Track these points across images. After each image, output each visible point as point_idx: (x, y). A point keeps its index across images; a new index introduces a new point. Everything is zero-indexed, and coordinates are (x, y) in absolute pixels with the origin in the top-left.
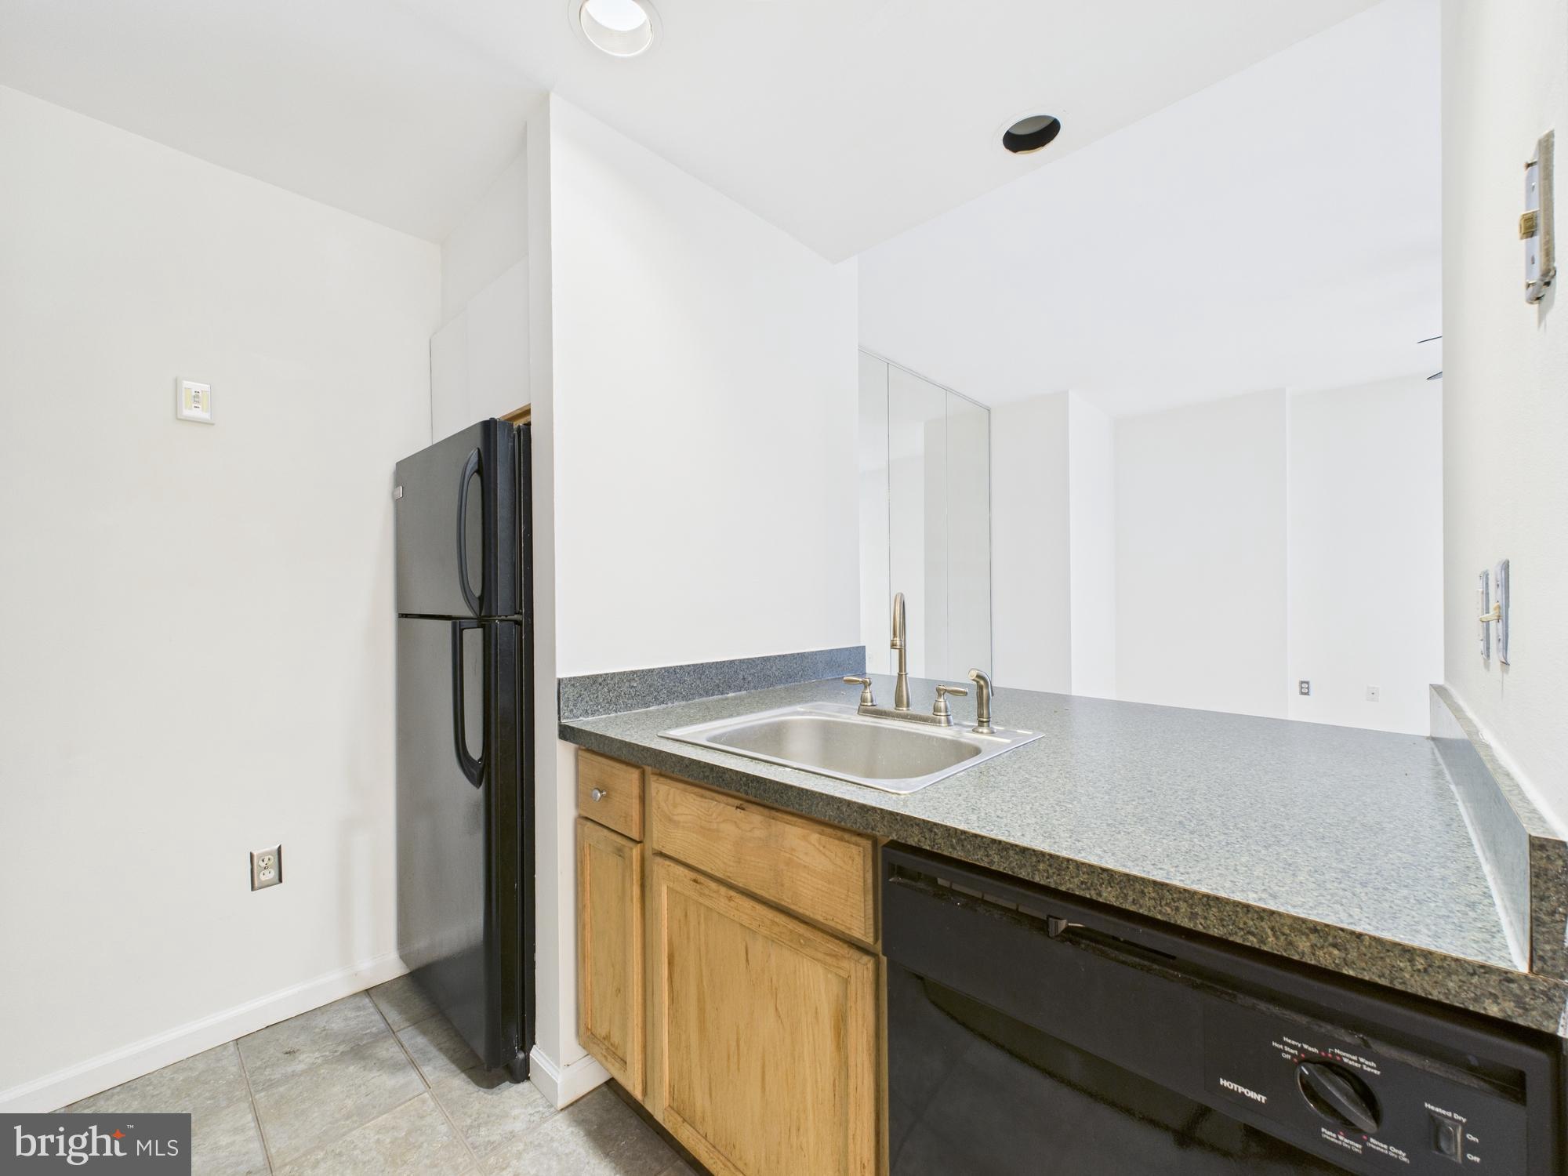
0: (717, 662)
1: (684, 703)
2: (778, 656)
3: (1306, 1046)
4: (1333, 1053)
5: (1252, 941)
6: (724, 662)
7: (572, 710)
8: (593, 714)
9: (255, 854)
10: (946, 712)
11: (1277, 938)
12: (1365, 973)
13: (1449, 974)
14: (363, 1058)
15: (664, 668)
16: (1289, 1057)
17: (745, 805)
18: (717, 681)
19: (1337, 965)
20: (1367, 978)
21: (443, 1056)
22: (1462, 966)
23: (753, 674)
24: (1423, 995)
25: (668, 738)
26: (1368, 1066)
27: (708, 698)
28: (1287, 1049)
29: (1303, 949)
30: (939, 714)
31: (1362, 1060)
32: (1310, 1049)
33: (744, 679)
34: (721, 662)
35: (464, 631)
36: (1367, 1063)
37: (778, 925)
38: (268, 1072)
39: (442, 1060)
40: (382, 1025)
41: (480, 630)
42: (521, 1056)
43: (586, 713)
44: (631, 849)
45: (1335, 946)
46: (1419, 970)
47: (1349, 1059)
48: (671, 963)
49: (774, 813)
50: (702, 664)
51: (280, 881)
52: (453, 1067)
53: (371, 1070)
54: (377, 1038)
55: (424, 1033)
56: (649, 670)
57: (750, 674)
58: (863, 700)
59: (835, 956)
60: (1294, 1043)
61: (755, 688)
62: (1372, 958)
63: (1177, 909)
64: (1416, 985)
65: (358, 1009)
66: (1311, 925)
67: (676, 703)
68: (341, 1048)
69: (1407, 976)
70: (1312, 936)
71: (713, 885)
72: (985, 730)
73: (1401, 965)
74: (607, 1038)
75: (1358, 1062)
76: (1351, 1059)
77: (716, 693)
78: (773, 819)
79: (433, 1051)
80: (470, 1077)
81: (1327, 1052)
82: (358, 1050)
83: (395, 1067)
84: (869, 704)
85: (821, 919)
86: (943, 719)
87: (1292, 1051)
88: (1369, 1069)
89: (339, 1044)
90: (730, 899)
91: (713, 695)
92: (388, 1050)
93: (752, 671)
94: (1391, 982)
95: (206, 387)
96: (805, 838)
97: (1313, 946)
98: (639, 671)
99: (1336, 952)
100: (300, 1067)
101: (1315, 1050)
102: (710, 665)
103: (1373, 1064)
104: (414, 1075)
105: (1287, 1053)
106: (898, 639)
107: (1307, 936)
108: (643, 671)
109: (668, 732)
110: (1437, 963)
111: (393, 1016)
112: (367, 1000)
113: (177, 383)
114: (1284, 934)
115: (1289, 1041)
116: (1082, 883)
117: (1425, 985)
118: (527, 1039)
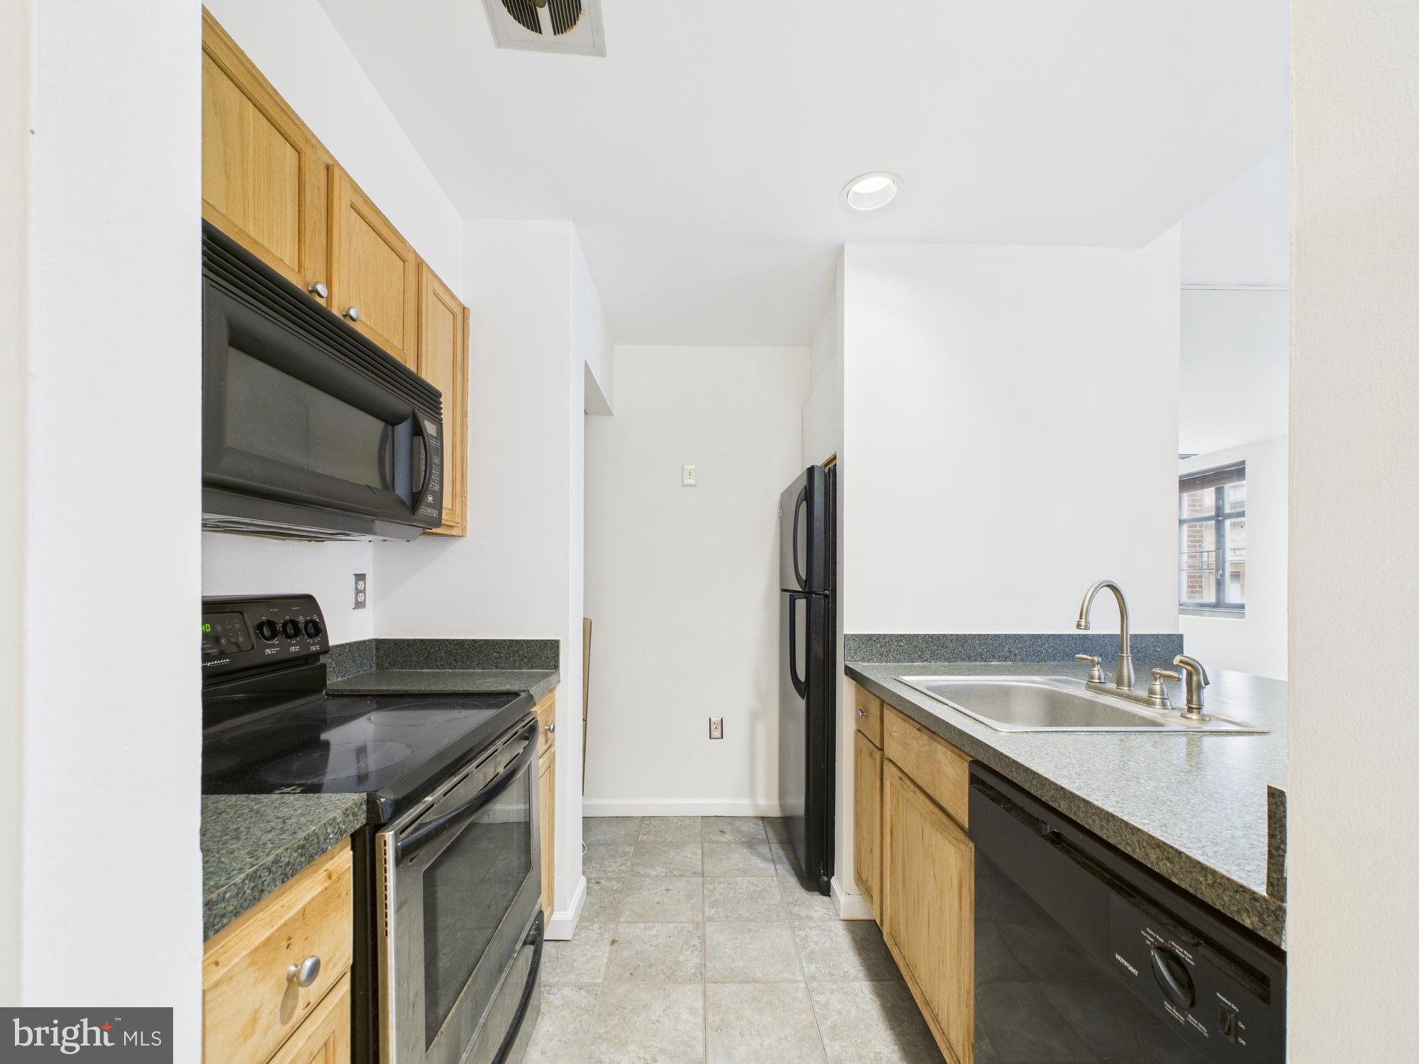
0: (980, 635)
1: (946, 664)
2: (1052, 635)
3: (1158, 937)
4: (1171, 944)
5: (1128, 850)
6: (988, 635)
7: (853, 657)
8: (868, 661)
9: (712, 719)
10: (1163, 695)
11: (1141, 850)
12: (1183, 883)
13: (1225, 890)
14: (751, 848)
15: (929, 635)
16: (1149, 943)
17: (922, 728)
18: (981, 650)
19: (1169, 874)
20: (1183, 887)
21: (788, 864)
22: (1231, 884)
23: (1021, 648)
24: (1211, 904)
25: (899, 681)
26: (1188, 958)
27: (970, 663)
28: (1148, 937)
29: (1151, 859)
30: (1154, 696)
31: (1185, 952)
32: (1160, 939)
33: (1010, 651)
34: (984, 635)
35: (797, 600)
36: (1188, 955)
37: (934, 814)
38: (711, 835)
39: (788, 866)
40: (765, 837)
41: (805, 600)
42: (826, 879)
43: (863, 660)
44: (876, 753)
45: (1168, 859)
46: (1209, 885)
47: (1179, 951)
48: (891, 834)
49: (935, 736)
50: (964, 635)
51: (722, 738)
52: (792, 872)
53: (754, 855)
54: (761, 842)
55: (784, 849)
56: (915, 635)
57: (1018, 648)
58: (1092, 677)
59: (957, 840)
60: (1152, 933)
61: (1022, 660)
62: (1187, 871)
63: (1094, 821)
64: (1209, 896)
65: (756, 824)
66: (1156, 842)
67: (939, 663)
68: (743, 839)
69: (1204, 888)
70: (1157, 850)
71: (908, 783)
72: (1194, 716)
73: (1201, 879)
74: (867, 881)
75: (1183, 953)
76: (1180, 951)
77: (979, 659)
78: (933, 739)
79: (785, 860)
80: (799, 880)
81: (1167, 942)
82: (751, 844)
83: (765, 859)
84: (1097, 681)
85: (952, 812)
86: (1158, 701)
87: (1151, 939)
88: (1188, 960)
89: (743, 837)
90: (914, 793)
91: (975, 660)
92: (764, 849)
93: (1020, 646)
94: (1196, 892)
95: (694, 466)
96: (945, 754)
97: (1158, 858)
98: (906, 635)
99: (1169, 864)
100: (724, 840)
101: (1162, 940)
102: (973, 637)
103: (1190, 957)
104: (772, 866)
105: (1149, 940)
106: (1083, 620)
107: (1154, 849)
108: (909, 635)
109: (901, 677)
110: (1219, 880)
111: (771, 835)
112: (761, 822)
113: (682, 467)
114: (1144, 847)
115: (1149, 931)
116: (1052, 796)
117: (1213, 897)
118: (830, 871)
